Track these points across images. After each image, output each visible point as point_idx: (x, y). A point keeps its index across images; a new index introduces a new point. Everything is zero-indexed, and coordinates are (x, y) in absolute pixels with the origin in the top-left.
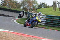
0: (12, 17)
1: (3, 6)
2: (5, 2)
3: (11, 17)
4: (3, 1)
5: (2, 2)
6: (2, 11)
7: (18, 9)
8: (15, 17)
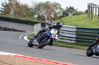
0: (21, 31)
1: (5, 13)
2: (8, 8)
3: (19, 31)
4: (4, 6)
5: (3, 8)
6: (4, 22)
7: (29, 19)
8: (25, 32)
